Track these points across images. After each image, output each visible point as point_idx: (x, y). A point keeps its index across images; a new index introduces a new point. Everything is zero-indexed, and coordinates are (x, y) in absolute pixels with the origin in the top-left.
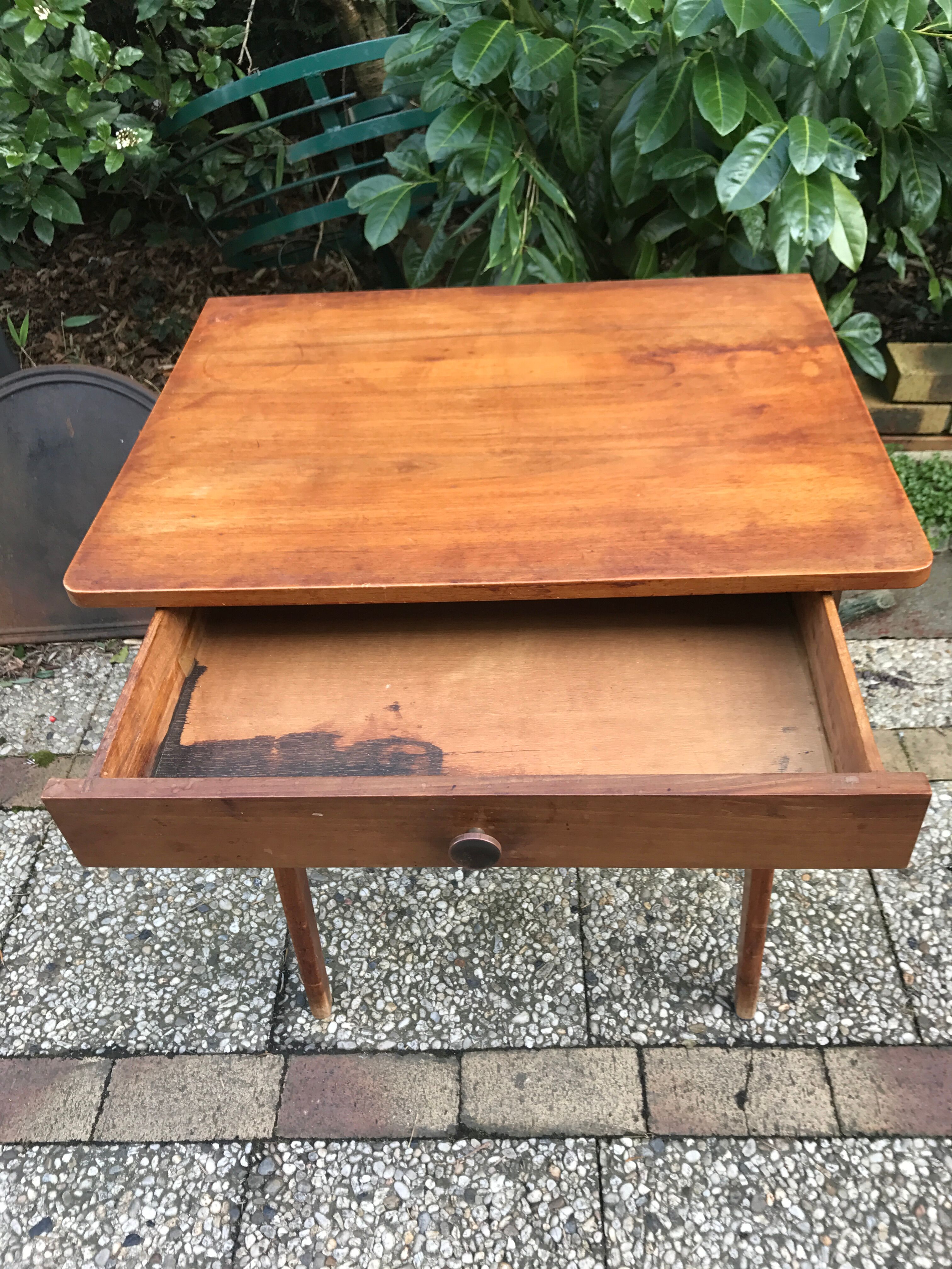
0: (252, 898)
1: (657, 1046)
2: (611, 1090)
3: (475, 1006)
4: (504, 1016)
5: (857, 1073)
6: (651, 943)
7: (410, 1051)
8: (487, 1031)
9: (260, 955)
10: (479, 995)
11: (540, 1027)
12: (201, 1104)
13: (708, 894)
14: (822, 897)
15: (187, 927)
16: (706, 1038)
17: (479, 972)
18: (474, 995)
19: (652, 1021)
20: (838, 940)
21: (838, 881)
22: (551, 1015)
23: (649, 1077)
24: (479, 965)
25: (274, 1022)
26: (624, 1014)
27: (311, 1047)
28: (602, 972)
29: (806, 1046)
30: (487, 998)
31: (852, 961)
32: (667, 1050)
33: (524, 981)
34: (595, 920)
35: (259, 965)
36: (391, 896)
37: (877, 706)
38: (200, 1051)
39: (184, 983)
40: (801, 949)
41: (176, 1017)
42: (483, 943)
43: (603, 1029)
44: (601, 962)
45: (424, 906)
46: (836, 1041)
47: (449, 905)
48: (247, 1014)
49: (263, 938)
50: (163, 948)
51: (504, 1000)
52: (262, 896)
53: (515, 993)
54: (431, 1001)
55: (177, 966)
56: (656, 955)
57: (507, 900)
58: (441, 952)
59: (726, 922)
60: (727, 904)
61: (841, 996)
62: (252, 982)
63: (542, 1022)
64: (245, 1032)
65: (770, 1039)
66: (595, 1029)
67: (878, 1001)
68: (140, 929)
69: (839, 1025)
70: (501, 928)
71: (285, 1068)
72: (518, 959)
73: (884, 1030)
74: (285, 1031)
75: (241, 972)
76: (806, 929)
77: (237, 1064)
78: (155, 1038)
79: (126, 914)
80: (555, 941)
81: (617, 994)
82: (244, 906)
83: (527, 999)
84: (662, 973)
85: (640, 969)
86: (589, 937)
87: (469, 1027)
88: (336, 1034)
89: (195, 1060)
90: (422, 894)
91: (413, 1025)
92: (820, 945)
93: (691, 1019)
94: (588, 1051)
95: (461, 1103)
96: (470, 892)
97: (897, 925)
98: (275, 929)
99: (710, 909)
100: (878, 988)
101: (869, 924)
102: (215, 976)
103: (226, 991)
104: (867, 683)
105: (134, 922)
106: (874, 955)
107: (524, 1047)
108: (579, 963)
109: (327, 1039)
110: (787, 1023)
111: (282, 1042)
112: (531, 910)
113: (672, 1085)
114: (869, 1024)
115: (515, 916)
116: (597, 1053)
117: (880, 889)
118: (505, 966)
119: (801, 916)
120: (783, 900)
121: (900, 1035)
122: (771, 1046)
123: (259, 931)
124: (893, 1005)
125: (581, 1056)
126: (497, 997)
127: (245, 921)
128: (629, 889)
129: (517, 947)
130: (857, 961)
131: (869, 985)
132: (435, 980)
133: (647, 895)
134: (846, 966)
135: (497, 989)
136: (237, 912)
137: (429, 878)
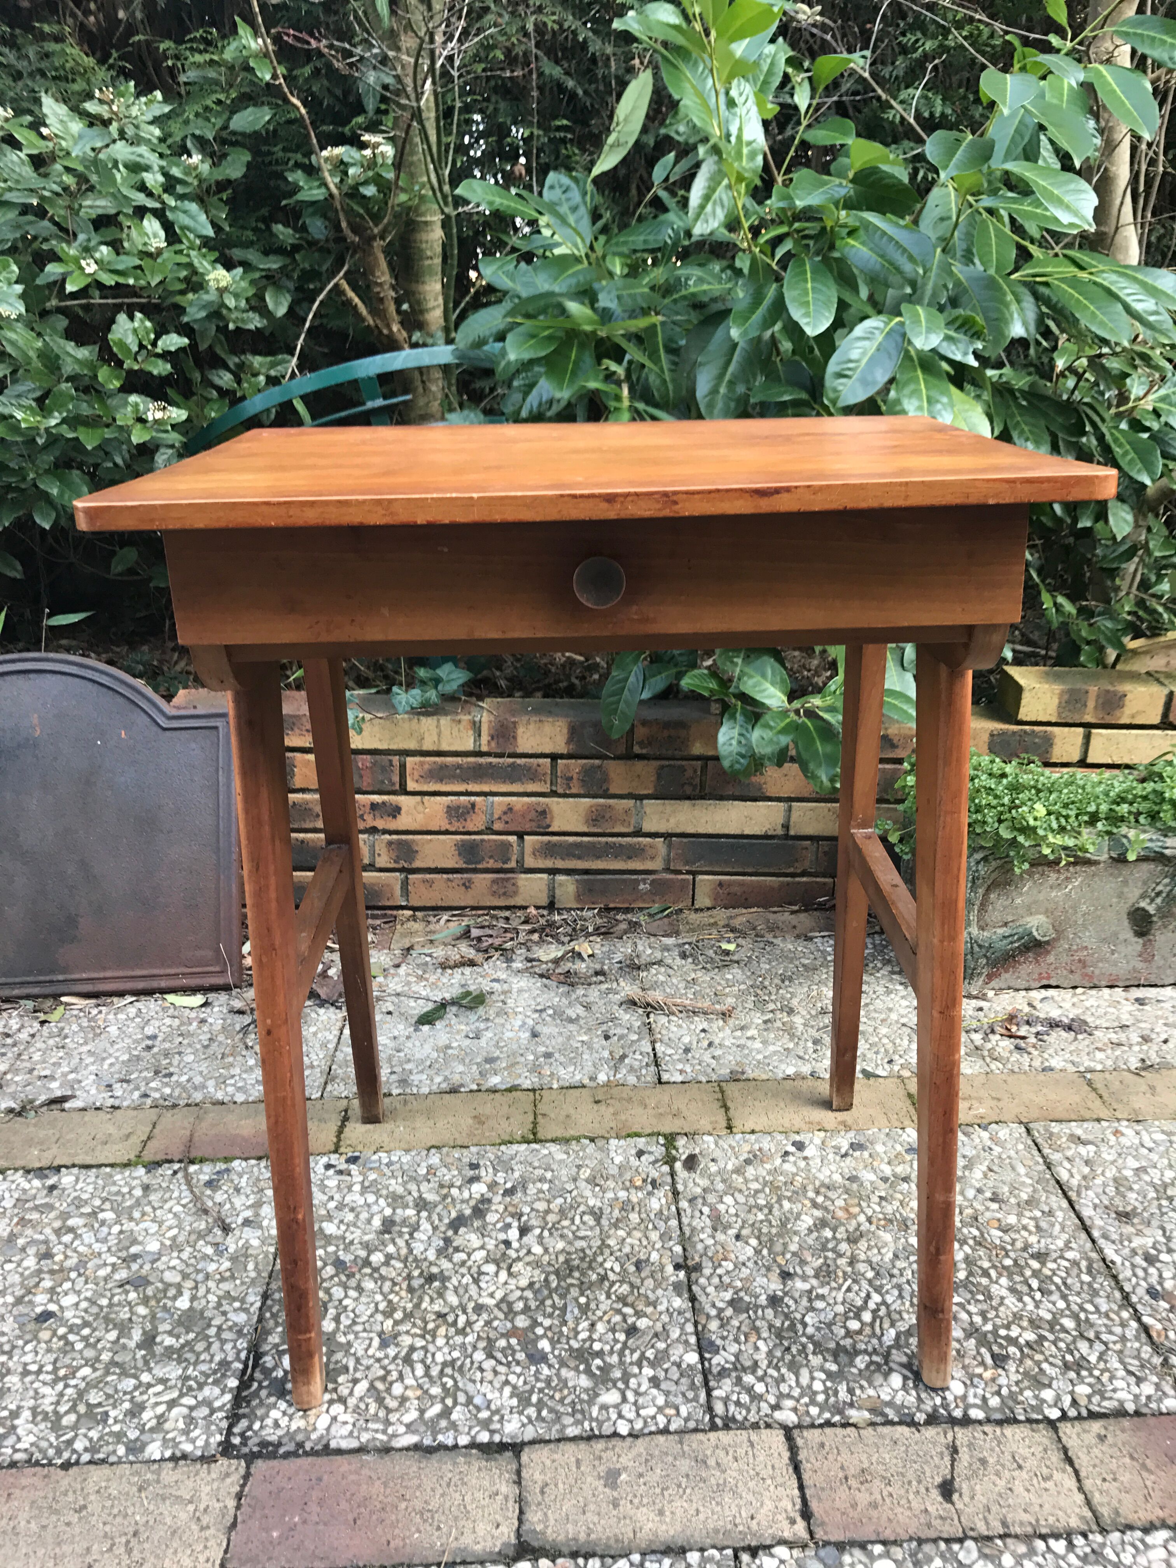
0: (212, 1267)
1: (813, 1426)
2: (751, 1484)
3: (539, 1385)
4: (584, 1397)
5: (1110, 1451)
6: (791, 1303)
7: (442, 1447)
8: (558, 1417)
9: (218, 1335)
10: (546, 1371)
11: (638, 1408)
12: (107, 1528)
13: (863, 1244)
14: (1019, 1245)
15: (111, 1305)
16: (885, 1415)
17: (544, 1345)
18: (537, 1371)
19: (802, 1395)
20: (1050, 1293)
21: (1037, 1227)
22: (654, 1391)
23: (806, 1466)
24: (544, 1336)
25: (234, 1418)
26: (760, 1388)
27: (291, 1447)
28: (724, 1338)
29: (1029, 1421)
30: (558, 1375)
31: (1075, 1317)
32: (828, 1430)
33: (612, 1352)
34: (708, 1279)
35: (216, 1346)
36: (416, 1260)
37: (1051, 1051)
38: (113, 1459)
39: (98, 1373)
40: (1001, 1304)
41: (80, 1417)
42: (549, 1310)
43: (732, 1408)
44: (722, 1326)
45: (464, 1270)
46: (1072, 1413)
47: (499, 1268)
48: (191, 1408)
49: (224, 1313)
50: (71, 1331)
51: (583, 1377)
52: (227, 1264)
53: (599, 1368)
54: (474, 1382)
55: (90, 1353)
56: (799, 1316)
57: (582, 1259)
58: (488, 1323)
59: (892, 1276)
60: (890, 1255)
61: (1069, 1358)
62: (204, 1367)
63: (641, 1401)
64: (186, 1432)
65: (976, 1414)
66: (719, 1408)
67: (1121, 1362)
68: (39, 1310)
69: (1072, 1393)
70: (574, 1292)
71: (247, 1477)
72: (601, 1327)
73: (1137, 1397)
74: (250, 1428)
75: (188, 1355)
76: (1004, 1281)
77: (169, 1474)
78: (44, 1444)
79: (19, 1292)
80: (654, 1304)
81: (748, 1363)
82: (200, 1277)
83: (617, 1374)
84: (810, 1338)
85: (779, 1334)
86: (702, 1298)
87: (532, 1411)
88: (328, 1429)
89: (105, 1470)
90: (460, 1257)
91: (446, 1413)
92: (1026, 1299)
93: (858, 1392)
94: (712, 1435)
95: (521, 1512)
96: (529, 1252)
97: (1128, 1273)
98: (243, 1301)
99: (869, 1262)
100: (1118, 1347)
101: (1089, 1272)
102: (146, 1363)
103: (163, 1381)
104: (1034, 1030)
105: (30, 1302)
106: (1104, 1308)
107: (615, 1434)
108: (690, 1328)
109: (314, 1436)
110: (998, 1393)
111: (244, 1443)
112: (617, 1268)
113: (841, 1475)
114: (1114, 1390)
115: (594, 1277)
116: (725, 1437)
117: (1096, 1234)
118: (583, 1335)
119: (994, 1267)
120: (966, 1248)
121: (1160, 1400)
122: (980, 1422)
123: (219, 1304)
124: (1142, 1366)
125: (701, 1442)
126: (572, 1373)
127: (200, 1294)
128: (754, 1242)
129: (599, 1313)
130: (1082, 1316)
131: (1105, 1344)
132: (479, 1356)
133: (778, 1248)
134: (1069, 1324)
135: (572, 1364)
136: (189, 1284)
137: (469, 1238)
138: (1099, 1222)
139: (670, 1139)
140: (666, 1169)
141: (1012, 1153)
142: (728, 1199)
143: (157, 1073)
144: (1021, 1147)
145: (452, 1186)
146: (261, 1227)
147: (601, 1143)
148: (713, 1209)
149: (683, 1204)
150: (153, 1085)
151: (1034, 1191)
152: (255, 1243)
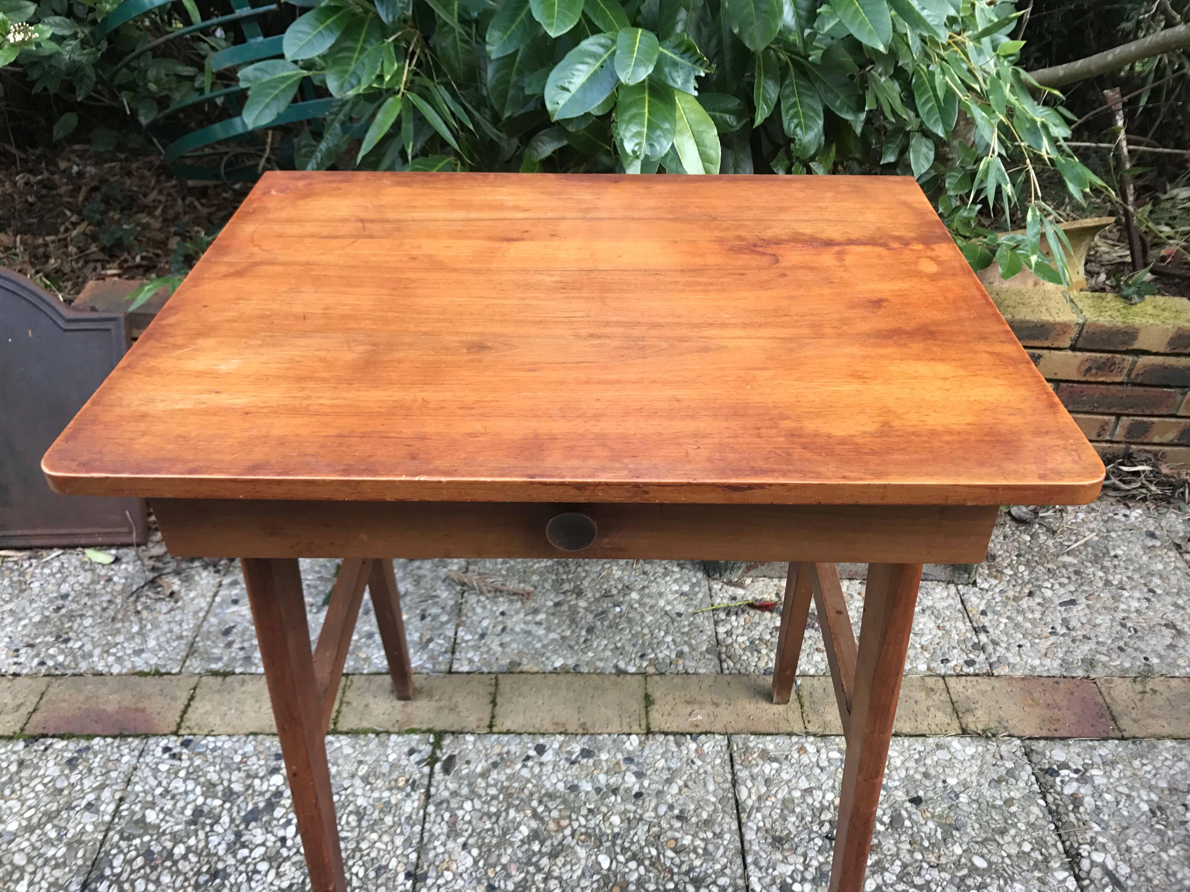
0: (51, 852)
13: (560, 861)
14: (685, 868)
21: (705, 849)
36: (209, 855)
45: (242, 868)
47: (271, 867)
52: (63, 850)
60: (579, 872)
82: (40, 862)
90: (244, 853)
96: (297, 852)
99: (559, 878)
112: (361, 875)
117: (749, 859)
119: (658, 890)
120: (642, 870)
127: (37, 879)
128: (475, 852)
133: (493, 860)
137: (256, 833)
138: (756, 847)
139: (440, 735)
140: (426, 770)
141: (709, 768)
142: (468, 806)
143: (58, 637)
144: (718, 761)
145: (256, 776)
146: (97, 812)
147: (383, 737)
148: (453, 815)
149: (431, 809)
150: (52, 651)
151: (715, 811)
152: (90, 828)
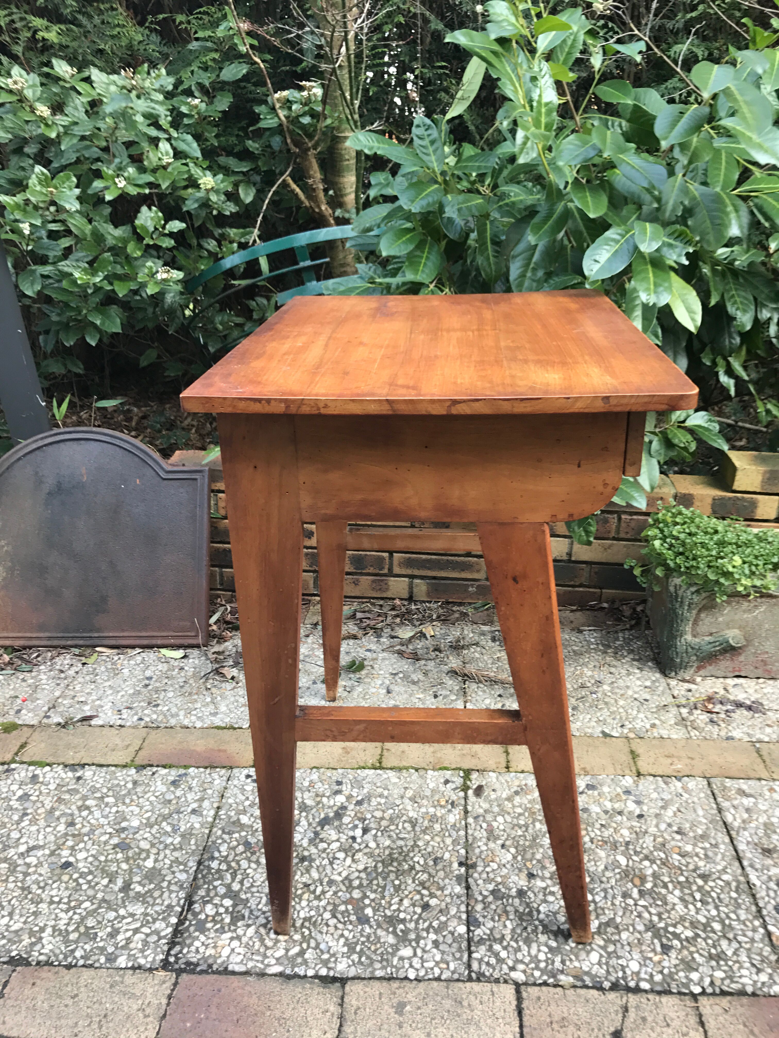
0: (169, 840)
1: (535, 984)
2: (489, 1021)
3: (363, 939)
4: (390, 950)
5: (731, 1020)
6: (532, 895)
7: (296, 976)
8: (372, 962)
9: (168, 887)
10: (368, 930)
11: (423, 960)
12: (89, 1011)
14: (691, 867)
15: (106, 861)
16: (584, 981)
17: (369, 911)
18: (362, 930)
19: (531, 962)
20: (708, 903)
21: (706, 855)
22: (435, 951)
23: (526, 1012)
24: (369, 905)
25: (172, 944)
26: (504, 954)
27: (203, 967)
28: (484, 917)
29: (680, 993)
30: (375, 933)
31: (722, 922)
32: (544, 988)
33: (411, 920)
34: (480, 874)
35: (166, 895)
36: (295, 846)
37: (734, 725)
38: (97, 965)
39: (94, 907)
40: (673, 909)
41: (81, 934)
42: (375, 887)
43: (484, 967)
44: (484, 908)
45: (324, 855)
46: (709, 990)
47: (347, 855)
48: (147, 935)
49: (173, 873)
50: (81, 877)
51: (391, 936)
52: (179, 839)
53: (402, 931)
54: (321, 933)
55: (91, 892)
56: (535, 905)
57: (400, 854)
58: (335, 893)
59: (602, 882)
60: (602, 867)
61: (713, 951)
62: (157, 908)
63: (425, 956)
64: (142, 951)
65: (645, 985)
66: (475, 966)
67: (749, 957)
68: (63, 860)
69: (711, 976)
70: (392, 876)
71: (175, 984)
72: (406, 902)
73: (755, 982)
74: (181, 952)
75: (149, 899)
76: (677, 892)
77: (129, 978)
78: (58, 951)
79: (53, 848)
80: (442, 889)
81: (498, 936)
82: (161, 847)
83: (412, 936)
84: (541, 921)
85: (520, 916)
86: (474, 887)
87: (355, 957)
88: (228, 957)
89: (92, 972)
90: (323, 845)
91: (302, 953)
92: (691, 907)
93: (568, 963)
94: (468, 984)
95: (341, 1025)
96: (367, 846)
97: (763, 893)
98: (185, 865)
100: (748, 946)
101: (737, 891)
102: (124, 902)
103: (132, 915)
104: (725, 708)
105: (59, 855)
106: (743, 917)
107: (406, 978)
108: (463, 908)
109: (219, 961)
110: (661, 972)
111: (176, 962)
112: (422, 862)
113: (548, 1020)
114: (740, 977)
115: (406, 867)
116: (476, 987)
117: (745, 863)
118: (394, 907)
119: (672, 881)
120: (655, 867)
121: (770, 987)
122: (646, 991)
123: (171, 866)
124: (762, 961)
125: (460, 989)
126: (384, 933)
127: (161, 858)
128: (513, 850)
129: (406, 893)
130: (727, 922)
131: (739, 943)
132: (327, 915)
133: (528, 856)
134: (717, 926)
135: (385, 926)
136: (154, 851)
137: (330, 833)
138: (749, 855)
139: (467, 773)
140: (462, 794)
141: (696, 799)
142: (500, 819)
143: (149, 703)
144: (702, 795)
145: (323, 796)
146: (202, 815)
147: (422, 772)
148: (489, 825)
149: (470, 820)
150: (146, 712)
151: (708, 828)
152: (197, 826)
